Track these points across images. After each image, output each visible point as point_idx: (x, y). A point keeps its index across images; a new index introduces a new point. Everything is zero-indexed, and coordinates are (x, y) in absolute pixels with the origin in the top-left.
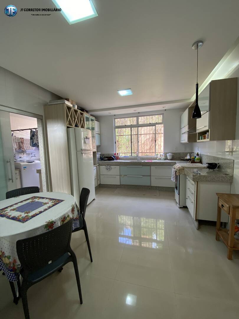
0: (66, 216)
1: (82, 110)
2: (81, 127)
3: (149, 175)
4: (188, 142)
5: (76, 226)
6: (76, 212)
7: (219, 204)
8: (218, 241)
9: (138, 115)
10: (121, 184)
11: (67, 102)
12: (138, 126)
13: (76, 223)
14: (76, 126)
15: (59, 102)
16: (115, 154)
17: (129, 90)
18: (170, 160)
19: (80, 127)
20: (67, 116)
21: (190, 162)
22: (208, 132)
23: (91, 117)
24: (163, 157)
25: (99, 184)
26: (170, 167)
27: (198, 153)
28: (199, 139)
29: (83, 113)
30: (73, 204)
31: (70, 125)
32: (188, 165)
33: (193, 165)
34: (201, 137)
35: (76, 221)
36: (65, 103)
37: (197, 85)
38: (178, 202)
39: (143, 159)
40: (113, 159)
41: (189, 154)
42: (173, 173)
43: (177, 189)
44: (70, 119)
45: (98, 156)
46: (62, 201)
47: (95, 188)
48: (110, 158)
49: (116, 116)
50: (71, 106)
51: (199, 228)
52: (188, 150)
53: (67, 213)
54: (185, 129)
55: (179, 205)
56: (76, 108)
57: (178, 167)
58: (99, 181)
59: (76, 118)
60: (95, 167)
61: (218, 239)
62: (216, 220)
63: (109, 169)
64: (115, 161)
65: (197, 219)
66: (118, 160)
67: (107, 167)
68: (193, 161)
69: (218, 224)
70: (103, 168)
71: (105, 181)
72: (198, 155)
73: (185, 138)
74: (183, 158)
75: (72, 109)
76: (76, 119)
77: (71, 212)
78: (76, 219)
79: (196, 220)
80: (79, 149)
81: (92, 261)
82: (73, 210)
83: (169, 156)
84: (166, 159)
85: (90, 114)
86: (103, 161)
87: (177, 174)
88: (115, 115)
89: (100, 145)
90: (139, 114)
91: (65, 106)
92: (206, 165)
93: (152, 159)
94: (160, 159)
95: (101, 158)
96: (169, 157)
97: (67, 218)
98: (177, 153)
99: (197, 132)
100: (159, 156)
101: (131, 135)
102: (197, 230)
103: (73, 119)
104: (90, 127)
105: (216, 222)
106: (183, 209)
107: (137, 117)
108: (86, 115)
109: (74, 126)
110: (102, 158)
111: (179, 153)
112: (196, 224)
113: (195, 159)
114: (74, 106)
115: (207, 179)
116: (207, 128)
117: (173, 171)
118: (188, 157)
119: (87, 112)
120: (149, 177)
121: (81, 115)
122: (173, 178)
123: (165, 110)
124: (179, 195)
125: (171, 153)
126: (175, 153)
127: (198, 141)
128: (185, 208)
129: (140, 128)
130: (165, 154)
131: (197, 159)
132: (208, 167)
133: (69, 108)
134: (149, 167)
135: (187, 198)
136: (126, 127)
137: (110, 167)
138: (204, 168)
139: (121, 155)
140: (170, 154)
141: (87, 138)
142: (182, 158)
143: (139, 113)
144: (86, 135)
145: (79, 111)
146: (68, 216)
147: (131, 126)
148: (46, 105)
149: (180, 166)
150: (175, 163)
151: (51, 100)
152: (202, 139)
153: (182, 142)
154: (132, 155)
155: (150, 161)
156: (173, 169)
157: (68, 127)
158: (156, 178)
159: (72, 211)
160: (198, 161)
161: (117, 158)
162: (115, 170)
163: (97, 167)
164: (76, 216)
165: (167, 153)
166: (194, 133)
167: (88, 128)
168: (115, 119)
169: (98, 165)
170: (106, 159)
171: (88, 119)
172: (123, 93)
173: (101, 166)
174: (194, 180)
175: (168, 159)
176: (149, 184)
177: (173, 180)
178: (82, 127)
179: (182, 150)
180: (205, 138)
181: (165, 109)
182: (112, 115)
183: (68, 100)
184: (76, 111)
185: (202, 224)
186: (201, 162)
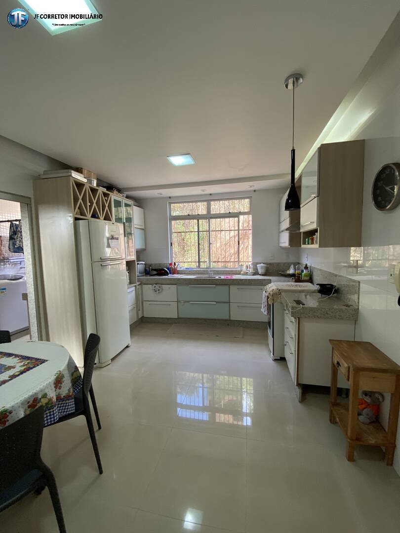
0: (40, 397)
1: (110, 187)
2: (104, 219)
3: (227, 300)
4: (289, 247)
5: (67, 411)
6: (67, 385)
7: (333, 359)
8: (333, 423)
9: (209, 199)
10: (181, 316)
11: (76, 175)
12: (209, 216)
13: (66, 406)
14: (94, 216)
15: (62, 173)
16: (171, 264)
17: (187, 156)
18: (263, 275)
19: (102, 218)
20: (76, 200)
21: (294, 280)
22: (317, 232)
23: (125, 201)
24: (251, 270)
25: (140, 316)
26: (262, 287)
27: (306, 265)
28: (304, 243)
29: (109, 194)
30: (61, 370)
31: (81, 215)
32: (289, 286)
33: (296, 286)
34: (307, 240)
35: (67, 402)
36: (71, 176)
37: (293, 151)
38: (272, 351)
39: (218, 273)
40: (166, 274)
41: (292, 266)
42: (264, 300)
43: (270, 328)
44: (80, 203)
45: (140, 267)
46: (43, 361)
47: (130, 326)
48: (161, 272)
49: (172, 200)
50: (85, 180)
51: (303, 399)
52: (292, 259)
53: (41, 391)
54: (286, 224)
55: (273, 355)
56: (95, 185)
57: (271, 289)
58: (140, 312)
59: (95, 202)
60: (133, 288)
61: (333, 421)
62: (330, 386)
63: (159, 290)
64: (170, 276)
65: (300, 383)
66: (175, 275)
67: (155, 287)
68: (297, 278)
69: (333, 392)
70: (148, 289)
71: (151, 312)
72: (306, 268)
73: (285, 240)
74: (283, 271)
75: (87, 187)
76: (95, 204)
77: (53, 386)
78: (68, 397)
79: (298, 385)
80: (96, 258)
81: (101, 472)
82: (58, 382)
83: (261, 268)
84: (256, 273)
85: (125, 195)
86: (149, 277)
87: (269, 303)
88: (170, 198)
89: (144, 248)
90: (211, 196)
91: (72, 181)
92: (317, 287)
93: (233, 272)
94: (246, 274)
95: (146, 270)
96: (260, 271)
97: (42, 400)
98: (273, 264)
99: (302, 230)
100: (244, 268)
101: (198, 232)
102: (300, 402)
103: (89, 204)
104: (124, 216)
105: (329, 388)
106: (279, 361)
107: (209, 202)
108: (114, 196)
109: (89, 216)
110: (147, 272)
111: (278, 264)
112: (298, 391)
113: (301, 274)
114: (90, 181)
115: (315, 314)
116: (314, 226)
117: (264, 296)
118: (291, 271)
119: (119, 191)
120: (227, 305)
121: (105, 197)
122: (264, 307)
123: (255, 191)
124: (273, 337)
125: (263, 263)
126: (270, 264)
127: (303, 246)
128: (282, 360)
129: (213, 221)
130: (255, 265)
131: (306, 276)
132: (320, 291)
133: (80, 185)
134: (227, 287)
135: (285, 345)
136: (189, 217)
137: (160, 287)
138: (314, 292)
139: (182, 266)
140: (262, 265)
141: (113, 238)
142: (282, 273)
143: (211, 194)
144: (113, 233)
145: (101, 190)
146: (45, 396)
147: (198, 217)
148: (37, 179)
149: (274, 288)
150: (270, 282)
151: (46, 169)
152: (308, 244)
153: (283, 245)
154: (199, 267)
155: (229, 277)
156: (264, 292)
157: (76, 219)
158: (238, 306)
159: (55, 384)
160: (307, 278)
161: (175, 271)
162: (169, 293)
163: (138, 287)
164: (67, 392)
165: (258, 263)
166: (298, 231)
167: (119, 220)
168: (170, 203)
169: (138, 283)
170: (155, 272)
171: (118, 204)
172: (178, 160)
173: (144, 286)
174: (293, 315)
175: (260, 273)
176: (226, 317)
177: (264, 310)
178: (107, 218)
179: (281, 259)
180: (312, 243)
181: (253, 188)
182: (167, 197)
183: (79, 170)
184: (94, 191)
185: (307, 391)
186: (311, 280)
